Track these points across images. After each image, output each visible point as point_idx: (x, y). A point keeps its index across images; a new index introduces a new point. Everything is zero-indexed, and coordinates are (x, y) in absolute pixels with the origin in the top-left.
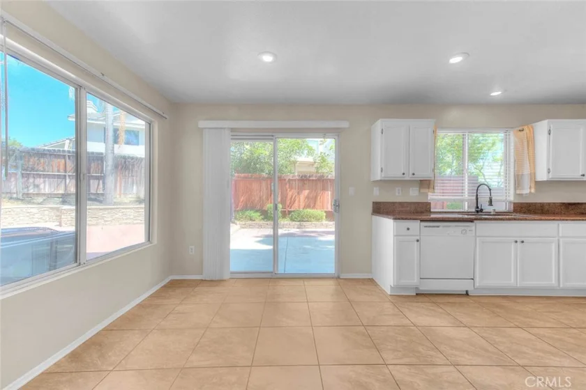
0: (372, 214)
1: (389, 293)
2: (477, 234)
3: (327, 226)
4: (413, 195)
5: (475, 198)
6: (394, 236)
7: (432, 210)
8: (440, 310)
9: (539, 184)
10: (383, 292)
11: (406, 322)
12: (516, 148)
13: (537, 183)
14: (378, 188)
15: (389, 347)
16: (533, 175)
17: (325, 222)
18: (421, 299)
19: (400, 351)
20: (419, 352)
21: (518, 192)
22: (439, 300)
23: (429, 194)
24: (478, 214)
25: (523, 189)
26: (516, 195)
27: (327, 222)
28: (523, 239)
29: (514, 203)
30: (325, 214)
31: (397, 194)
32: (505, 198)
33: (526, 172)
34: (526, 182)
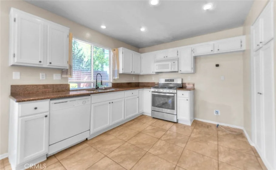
0: (9, 97)
2: (92, 103)
4: (56, 79)
5: (95, 81)
6: (19, 118)
7: (70, 89)
9: (120, 75)
12: (113, 58)
16: (118, 70)
21: (114, 78)
23: (69, 78)
24: (97, 90)
25: (115, 77)
26: (113, 80)
28: (112, 101)
29: (112, 83)
31: (41, 78)
32: (109, 81)
33: (116, 69)
34: (116, 73)
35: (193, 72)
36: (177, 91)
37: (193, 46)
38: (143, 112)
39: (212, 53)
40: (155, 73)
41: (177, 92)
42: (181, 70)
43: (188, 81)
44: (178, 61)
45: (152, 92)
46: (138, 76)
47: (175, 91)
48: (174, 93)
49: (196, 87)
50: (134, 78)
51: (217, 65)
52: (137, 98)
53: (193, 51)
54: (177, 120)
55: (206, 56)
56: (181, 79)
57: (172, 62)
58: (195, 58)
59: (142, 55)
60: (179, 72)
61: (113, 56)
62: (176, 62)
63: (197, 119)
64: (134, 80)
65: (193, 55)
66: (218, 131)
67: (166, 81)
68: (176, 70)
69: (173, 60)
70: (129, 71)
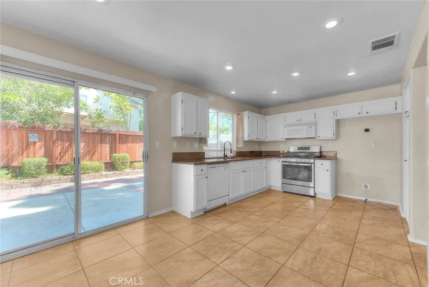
0: (172, 162)
1: (190, 217)
3: (106, 176)
4: (195, 148)
6: (194, 176)
7: (206, 157)
8: (221, 218)
10: (185, 218)
11: (209, 232)
12: (237, 123)
13: (245, 142)
14: (176, 143)
15: (212, 253)
16: (243, 137)
17: (104, 173)
18: (209, 214)
19: (219, 252)
20: (227, 247)
21: (238, 146)
22: (216, 212)
23: (204, 147)
24: (225, 158)
26: (237, 148)
27: (106, 173)
28: (245, 170)
29: (236, 152)
30: (104, 165)
31: (187, 147)
32: (234, 149)
33: (240, 136)
34: (240, 141)
35: (334, 138)
36: (316, 160)
37: (335, 108)
38: (271, 186)
39: (360, 116)
40: (285, 140)
41: (314, 161)
42: (320, 136)
43: (328, 148)
44: (316, 125)
45: (283, 162)
46: (260, 143)
47: (312, 161)
48: (311, 163)
49: (338, 156)
50: (256, 145)
51: (367, 130)
52: (265, 169)
53: (335, 113)
54: (315, 194)
55: (352, 120)
56: (319, 147)
57: (308, 127)
58: (338, 122)
59: (268, 117)
60: (317, 138)
61: (237, 121)
62: (313, 127)
63: (339, 195)
64: (256, 148)
65: (336, 118)
66: (365, 205)
67: (299, 149)
68: (314, 136)
69: (309, 125)
70: (254, 138)
